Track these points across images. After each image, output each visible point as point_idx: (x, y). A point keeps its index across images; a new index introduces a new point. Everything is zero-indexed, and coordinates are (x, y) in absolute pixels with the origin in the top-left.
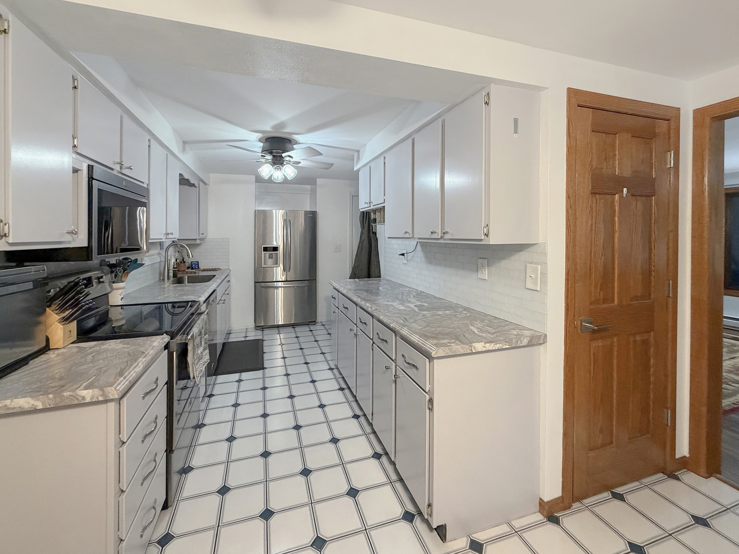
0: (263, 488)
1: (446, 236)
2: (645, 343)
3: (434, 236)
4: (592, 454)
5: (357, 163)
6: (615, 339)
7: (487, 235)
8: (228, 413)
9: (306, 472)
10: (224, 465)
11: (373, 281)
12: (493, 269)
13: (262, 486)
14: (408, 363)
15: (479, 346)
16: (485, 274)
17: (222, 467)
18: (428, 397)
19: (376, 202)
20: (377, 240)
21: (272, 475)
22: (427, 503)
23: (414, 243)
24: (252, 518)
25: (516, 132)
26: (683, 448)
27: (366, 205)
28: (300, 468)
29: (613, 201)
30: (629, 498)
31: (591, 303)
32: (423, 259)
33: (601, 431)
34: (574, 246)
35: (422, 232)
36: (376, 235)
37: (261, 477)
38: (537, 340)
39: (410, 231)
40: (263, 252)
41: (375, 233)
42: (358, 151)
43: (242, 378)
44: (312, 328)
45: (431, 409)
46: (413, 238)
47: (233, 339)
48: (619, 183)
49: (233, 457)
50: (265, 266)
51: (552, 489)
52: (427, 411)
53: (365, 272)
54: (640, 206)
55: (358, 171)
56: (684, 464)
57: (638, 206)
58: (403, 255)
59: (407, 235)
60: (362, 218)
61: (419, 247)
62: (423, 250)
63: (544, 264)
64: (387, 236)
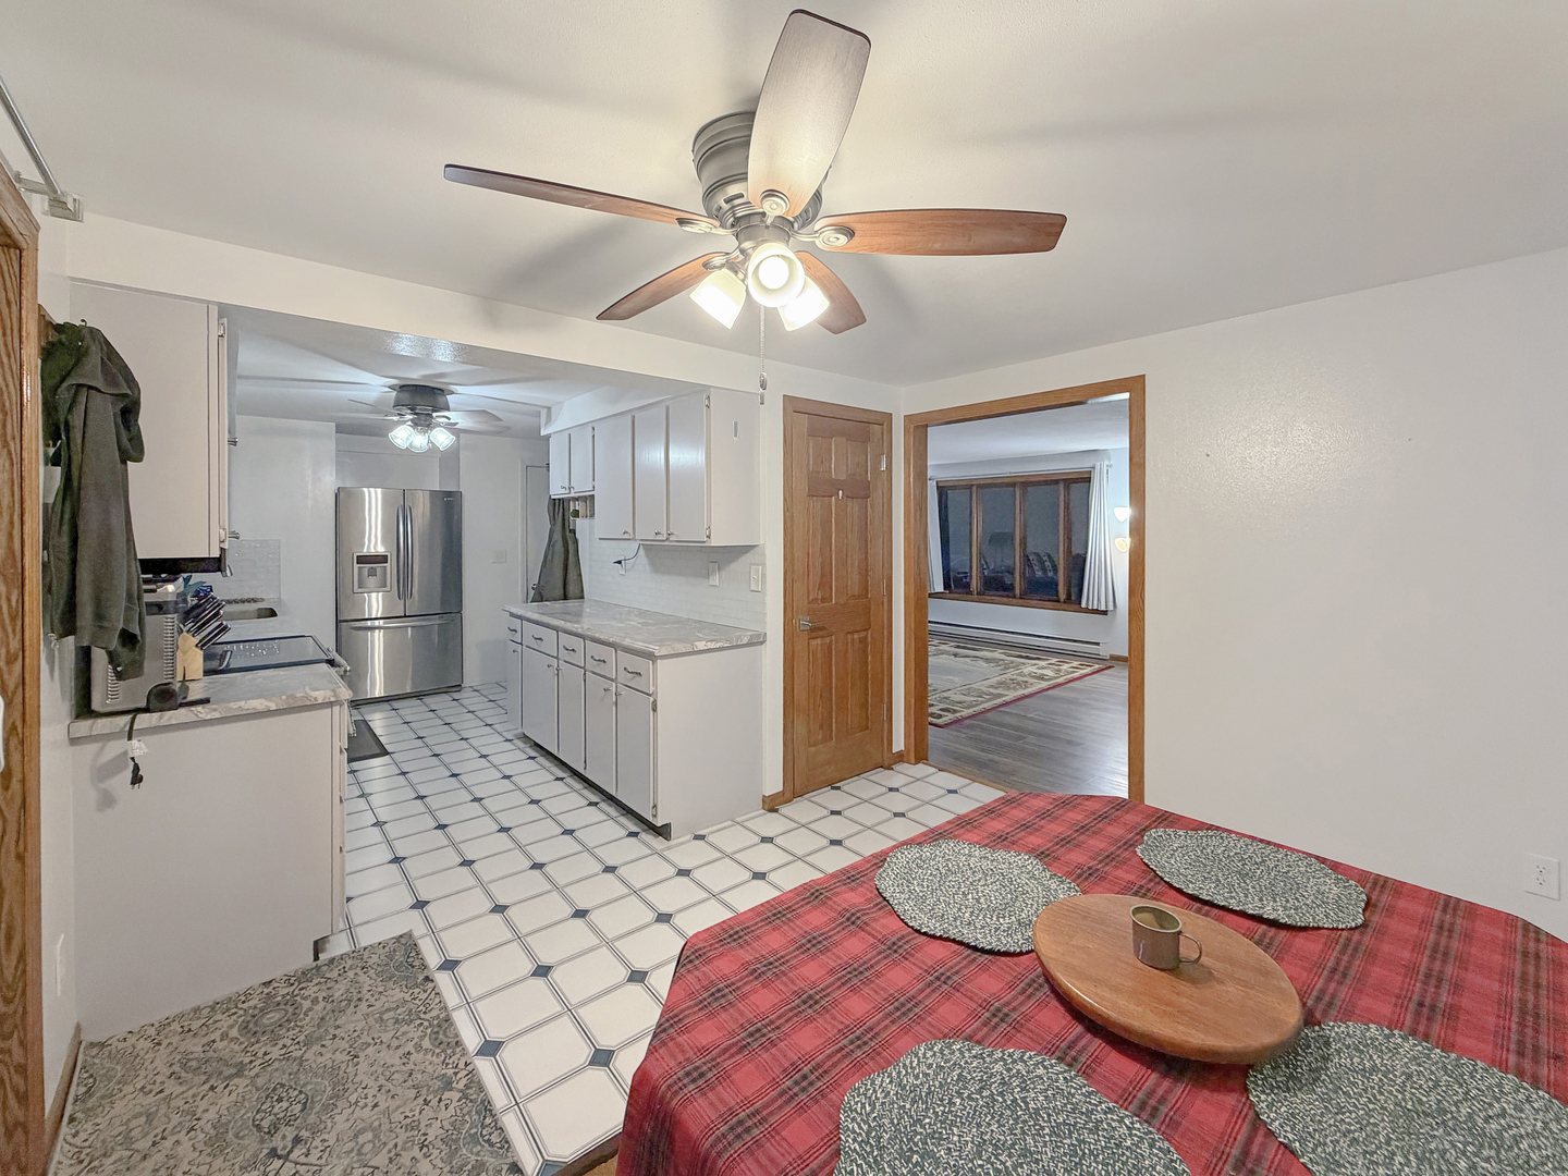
0: (452, 849)
1: (672, 538)
2: (863, 641)
3: (659, 537)
4: (813, 749)
5: (546, 424)
6: (833, 637)
7: (709, 537)
9: (504, 830)
10: (384, 844)
11: (571, 604)
12: (723, 573)
14: (632, 673)
15: (701, 645)
16: (715, 580)
18: (652, 699)
19: (581, 486)
20: (576, 541)
21: (458, 839)
22: (652, 805)
23: (635, 545)
25: (736, 435)
26: (899, 744)
27: (563, 491)
28: (495, 828)
29: (830, 502)
30: (845, 788)
31: (809, 603)
32: (648, 568)
33: (821, 727)
34: (792, 547)
35: (645, 532)
36: (575, 533)
38: (758, 641)
39: (631, 531)
40: (356, 566)
41: (573, 532)
42: (549, 408)
44: (456, 696)
45: (655, 710)
46: (634, 539)
48: (835, 486)
50: (360, 590)
51: (773, 783)
52: (652, 713)
53: (560, 591)
54: (856, 509)
55: (548, 437)
56: (901, 758)
57: (854, 508)
58: (620, 562)
59: (626, 536)
60: (551, 508)
61: (642, 551)
62: (647, 556)
63: (764, 565)
64: (598, 536)
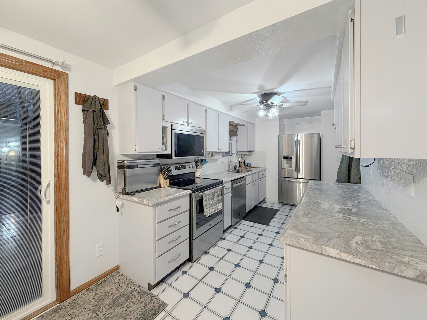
0: (225, 278)
8: (236, 239)
9: (248, 285)
10: (219, 259)
13: (225, 277)
17: (218, 259)
21: (232, 276)
24: (212, 287)
28: (247, 281)
32: (379, 171)
37: (228, 274)
40: (283, 160)
43: (254, 226)
47: (264, 205)
49: (224, 258)
50: (284, 168)
58: (367, 166)
61: (376, 160)
62: (378, 163)
